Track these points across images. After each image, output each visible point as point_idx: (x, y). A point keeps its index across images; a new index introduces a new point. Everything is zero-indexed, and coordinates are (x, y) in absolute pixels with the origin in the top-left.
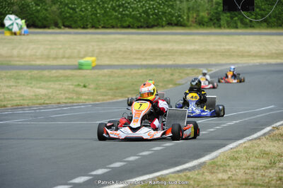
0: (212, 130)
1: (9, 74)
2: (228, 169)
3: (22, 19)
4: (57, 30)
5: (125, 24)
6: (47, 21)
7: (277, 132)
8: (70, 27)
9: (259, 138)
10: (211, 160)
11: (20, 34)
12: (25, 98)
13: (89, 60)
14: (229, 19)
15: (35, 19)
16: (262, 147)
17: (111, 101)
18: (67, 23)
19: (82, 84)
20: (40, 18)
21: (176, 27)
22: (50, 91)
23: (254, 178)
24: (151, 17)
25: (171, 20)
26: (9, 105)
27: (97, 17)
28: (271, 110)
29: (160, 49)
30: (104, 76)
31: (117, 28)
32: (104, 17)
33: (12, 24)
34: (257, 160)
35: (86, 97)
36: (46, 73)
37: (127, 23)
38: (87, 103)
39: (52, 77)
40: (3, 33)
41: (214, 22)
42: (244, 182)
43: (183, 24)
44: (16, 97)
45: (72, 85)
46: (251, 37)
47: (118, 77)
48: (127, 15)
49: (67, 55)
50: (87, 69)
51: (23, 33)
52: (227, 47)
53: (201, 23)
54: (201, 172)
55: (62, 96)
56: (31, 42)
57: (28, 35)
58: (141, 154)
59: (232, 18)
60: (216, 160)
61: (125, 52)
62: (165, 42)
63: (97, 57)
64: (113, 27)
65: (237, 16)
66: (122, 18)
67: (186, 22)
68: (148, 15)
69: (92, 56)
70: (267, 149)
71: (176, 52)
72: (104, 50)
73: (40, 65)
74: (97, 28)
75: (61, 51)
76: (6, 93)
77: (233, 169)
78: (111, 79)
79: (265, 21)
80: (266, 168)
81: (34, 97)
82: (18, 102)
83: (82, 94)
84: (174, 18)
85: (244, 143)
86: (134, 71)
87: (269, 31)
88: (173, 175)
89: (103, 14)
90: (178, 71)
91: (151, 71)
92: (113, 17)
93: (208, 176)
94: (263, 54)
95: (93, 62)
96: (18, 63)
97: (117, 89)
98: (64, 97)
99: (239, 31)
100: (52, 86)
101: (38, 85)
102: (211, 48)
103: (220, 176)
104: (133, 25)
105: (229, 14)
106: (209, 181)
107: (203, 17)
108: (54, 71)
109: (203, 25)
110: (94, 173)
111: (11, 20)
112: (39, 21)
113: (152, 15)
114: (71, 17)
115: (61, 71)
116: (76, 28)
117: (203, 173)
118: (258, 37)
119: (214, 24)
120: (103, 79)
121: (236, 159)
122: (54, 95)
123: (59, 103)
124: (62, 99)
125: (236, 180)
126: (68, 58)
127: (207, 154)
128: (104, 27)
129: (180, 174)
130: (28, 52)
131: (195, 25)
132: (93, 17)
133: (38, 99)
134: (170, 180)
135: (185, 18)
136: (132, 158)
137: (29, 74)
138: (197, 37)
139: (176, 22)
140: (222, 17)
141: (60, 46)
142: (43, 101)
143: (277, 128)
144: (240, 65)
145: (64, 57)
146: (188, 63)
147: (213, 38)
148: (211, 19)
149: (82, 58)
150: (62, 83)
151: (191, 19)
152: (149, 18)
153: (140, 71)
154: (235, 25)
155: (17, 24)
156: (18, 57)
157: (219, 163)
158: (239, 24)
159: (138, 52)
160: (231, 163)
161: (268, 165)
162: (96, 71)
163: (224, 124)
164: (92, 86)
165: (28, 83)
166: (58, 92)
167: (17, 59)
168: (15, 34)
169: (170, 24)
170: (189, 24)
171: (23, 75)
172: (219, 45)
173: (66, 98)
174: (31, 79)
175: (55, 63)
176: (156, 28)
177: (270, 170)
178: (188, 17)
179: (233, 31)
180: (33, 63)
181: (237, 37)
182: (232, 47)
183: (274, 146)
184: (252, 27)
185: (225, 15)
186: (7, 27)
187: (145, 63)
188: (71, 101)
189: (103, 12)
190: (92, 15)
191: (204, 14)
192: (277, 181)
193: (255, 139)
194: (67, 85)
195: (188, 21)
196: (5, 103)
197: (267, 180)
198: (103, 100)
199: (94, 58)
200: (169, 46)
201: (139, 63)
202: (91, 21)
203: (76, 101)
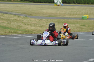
1: (56, 20)
6: (70, 1)
8: (79, 3)
11: (60, 6)
13: (86, 16)
18: (78, 2)
19: (83, 25)
22: (71, 27)
30: (92, 22)
33: (57, 2)
35: (85, 30)
36: (70, 20)
38: (85, 32)
39: (72, 22)
40: (54, 5)
45: (79, 25)
50: (85, 19)
55: (75, 29)
56: (64, 9)
57: (63, 6)
63: (89, 15)
72: (92, 12)
73: (67, 17)
74: (89, 4)
75: (76, 12)
83: (83, 29)
95: (87, 17)
96: (59, 16)
98: (76, 30)
100: (72, 25)
108: (72, 20)
115: (75, 20)
116: (81, 4)
120: (91, 23)
122: (72, 29)
123: (75, 32)
124: (75, 30)
126: (78, 15)
128: (92, 4)
130: (63, 12)
137: (63, 20)
141: (75, 11)
145: (76, 15)
149: (83, 15)
150: (75, 24)
155: (59, 2)
162: (89, 20)
164: (87, 26)
166: (74, 28)
168: (58, 5)
171: (61, 21)
173: (77, 30)
175: (73, 17)
180: (65, 16)
186: (55, 3)
188: (79, 31)
194: (77, 25)
202: (87, 1)
203: (81, 31)
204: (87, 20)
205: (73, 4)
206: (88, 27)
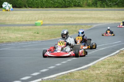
0: (93, 52)
1: (4, 28)
2: (100, 69)
3: (10, 4)
4: (26, 9)
5: (55, 6)
6: (21, 5)
7: (122, 53)
8: (31, 7)
9: (114, 55)
10: (93, 65)
11: (10, 11)
12: (11, 38)
13: (40, 22)
14: (101, 4)
15: (16, 4)
16: (115, 59)
17: (49, 40)
18: (30, 6)
19: (37, 32)
20: (18, 4)
21: (78, 7)
22: (23, 35)
23: (112, 73)
24: (67, 3)
25: (75, 4)
26: (5, 41)
27: (43, 3)
28: (120, 43)
29: (71, 17)
30: (47, 29)
31: (52, 7)
32: (46, 3)
33: (6, 6)
34: (113, 65)
35: (38, 38)
36: (21, 27)
37: (56, 6)
38: (39, 40)
39: (23, 29)
40: (2, 10)
41: (94, 5)
42: (107, 75)
43: (81, 6)
44: (8, 38)
45: (32, 33)
46: (111, 11)
47: (53, 29)
48: (56, 2)
49: (30, 20)
50: (39, 26)
51: (11, 10)
52: (100, 16)
53: (89, 6)
54: (88, 70)
55: (28, 37)
56: (14, 14)
58: (62, 63)
59: (102, 3)
60: (95, 65)
61: (56, 18)
62: (73, 14)
63: (43, 20)
64: (50, 7)
65: (104, 2)
66: (54, 3)
67: (82, 5)
68: (65, 2)
69: (41, 20)
70: (117, 60)
71: (78, 18)
72: (46, 17)
73: (18, 24)
74: (43, 8)
75: (28, 18)
76: (4, 36)
77: (102, 69)
78: (49, 30)
79: (117, 4)
80: (117, 68)
81: (16, 38)
82: (9, 40)
83: (36, 37)
84: (77, 3)
85: (108, 57)
86: (60, 26)
87: (118, 9)
88: (76, 72)
89: (46, 2)
90: (78, 26)
91: (67, 27)
92: (50, 3)
93: (92, 72)
94: (116, 19)
95: (41, 23)
96: (8, 23)
97: (52, 34)
99: (106, 9)
100: (23, 33)
101: (17, 33)
102: (93, 16)
103: (97, 72)
104: (59, 6)
105: (101, 2)
106: (92, 74)
107: (89, 3)
108: (24, 27)
109: (90, 6)
110: (42, 71)
111: (6, 5)
112: (18, 5)
113: (67, 2)
114: (32, 3)
115: (28, 27)
116: (34, 8)
117: (89, 71)
118: (113, 12)
119: (94, 6)
120: (46, 30)
121: (104, 65)
122: (24, 37)
123: (27, 41)
124: (28, 39)
125: (104, 74)
126: (31, 21)
127: (91, 63)
128: (46, 7)
129: (79, 71)
130: (13, 19)
131: (86, 6)
132: (41, 3)
133: (17, 39)
134: (75, 74)
135: (82, 3)
136: (58, 65)
137: (14, 28)
138: (87, 12)
139: (78, 5)
140: (98, 3)
141: (27, 16)
142: (19, 40)
143: (122, 51)
144: (106, 24)
145: (29, 21)
146: (83, 23)
147: (94, 12)
148: (93, 4)
149: (37, 21)
150: (27, 32)
151: (84, 4)
152: (66, 3)
153: (62, 26)
154: (103, 6)
155: (8, 6)
156: (9, 20)
157: (96, 66)
158: (105, 6)
159: (61, 18)
160: (102, 66)
161: (118, 67)
162: (43, 26)
163: (99, 49)
164: (41, 33)
165: (13, 32)
166: (26, 36)
167: (8, 21)
168: (7, 10)
169: (75, 6)
170: (83, 6)
171: (11, 28)
172: (97, 15)
173: (30, 38)
174: (14, 30)
175: (25, 23)
176: (69, 7)
177: (119, 69)
178: (83, 3)
179: (103, 9)
180: (15, 23)
181: (104, 11)
182: (102, 16)
183: (120, 59)
184: (111, 7)
185: (99, 2)
186: (4, 8)
187: (64, 23)
188: (31, 39)
189: (46, 1)
190: (41, 2)
191: (90, 1)
192: (122, 74)
193: (112, 56)
194: (30, 33)
195: (83, 4)
196: (3, 41)
197: (117, 74)
198: (46, 39)
199: (42, 21)
200: (75, 16)
201: (61, 23)
202: (40, 5)
203: (34, 40)
204: (41, 27)
205: (24, 8)
206: (43, 34)
